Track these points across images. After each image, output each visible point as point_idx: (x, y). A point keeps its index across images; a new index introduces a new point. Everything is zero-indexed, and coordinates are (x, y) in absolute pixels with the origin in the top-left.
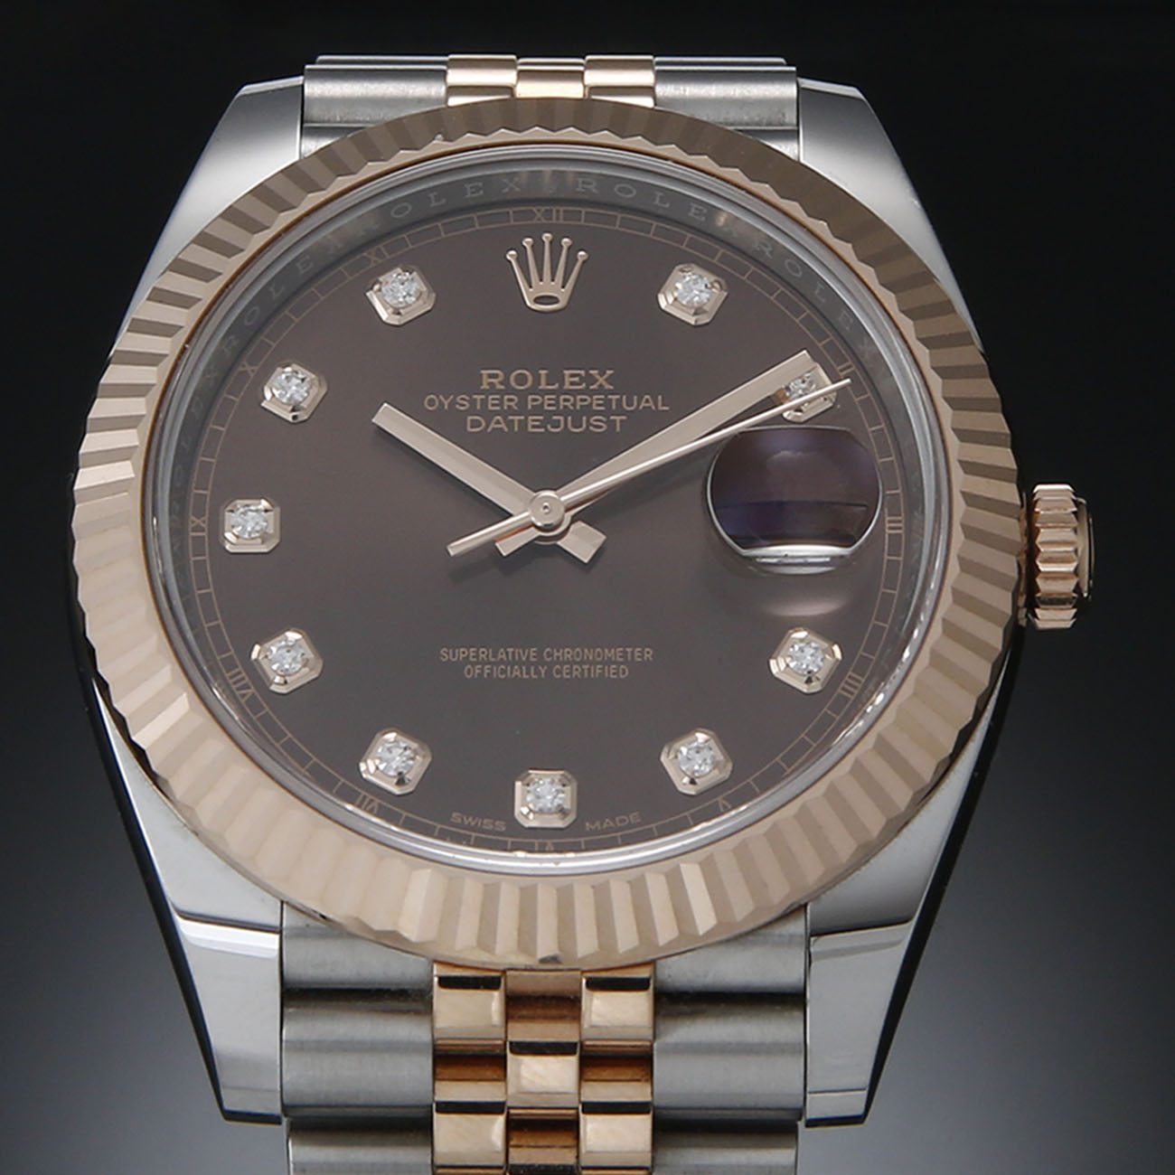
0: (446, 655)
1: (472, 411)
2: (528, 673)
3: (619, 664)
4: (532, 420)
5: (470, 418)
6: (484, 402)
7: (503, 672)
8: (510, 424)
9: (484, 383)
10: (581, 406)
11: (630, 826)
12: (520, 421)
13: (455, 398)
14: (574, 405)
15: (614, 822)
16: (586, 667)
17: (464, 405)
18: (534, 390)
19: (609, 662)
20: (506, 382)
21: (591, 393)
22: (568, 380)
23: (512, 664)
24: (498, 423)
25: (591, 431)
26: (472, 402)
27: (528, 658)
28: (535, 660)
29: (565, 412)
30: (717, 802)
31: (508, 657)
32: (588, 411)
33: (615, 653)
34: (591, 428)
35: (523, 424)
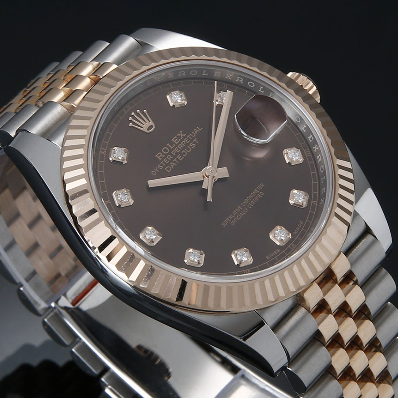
0: (223, 225)
1: (164, 167)
2: (244, 212)
3: (259, 193)
4: (179, 157)
5: (166, 169)
6: (164, 162)
7: (239, 217)
8: (175, 162)
9: (159, 158)
10: (184, 144)
11: (303, 225)
12: (176, 160)
13: (157, 167)
14: (183, 146)
15: (299, 227)
16: (253, 200)
17: (161, 167)
18: (171, 150)
19: (257, 194)
20: (163, 154)
21: (183, 140)
22: (175, 141)
23: (238, 214)
24: (173, 164)
25: (193, 148)
26: (162, 165)
27: (240, 209)
28: (242, 208)
29: (183, 149)
30: (312, 203)
31: (236, 213)
32: (187, 144)
33: (255, 191)
34: (192, 147)
35: (177, 159)
